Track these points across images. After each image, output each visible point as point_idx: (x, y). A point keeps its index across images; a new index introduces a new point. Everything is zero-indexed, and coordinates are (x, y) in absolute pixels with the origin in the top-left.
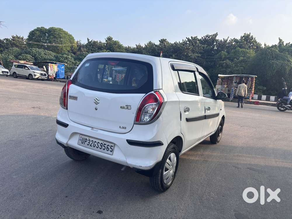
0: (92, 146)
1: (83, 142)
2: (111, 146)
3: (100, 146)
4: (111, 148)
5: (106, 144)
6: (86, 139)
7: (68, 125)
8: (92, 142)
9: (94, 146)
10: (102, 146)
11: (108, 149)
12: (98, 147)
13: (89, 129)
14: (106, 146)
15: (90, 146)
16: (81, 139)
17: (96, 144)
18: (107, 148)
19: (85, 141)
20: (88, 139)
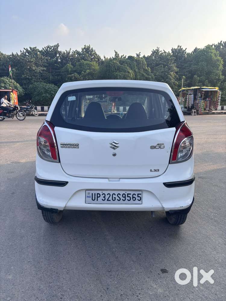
0: (110, 200)
1: (94, 199)
2: (138, 194)
3: (122, 198)
4: (138, 197)
5: (130, 194)
6: (98, 194)
7: (67, 183)
8: (109, 195)
9: (114, 199)
10: (125, 197)
11: (134, 199)
12: (119, 199)
13: (106, 181)
14: (131, 196)
15: (108, 200)
16: (88, 195)
17: (116, 196)
18: (133, 197)
19: (98, 197)
20: (101, 194)
